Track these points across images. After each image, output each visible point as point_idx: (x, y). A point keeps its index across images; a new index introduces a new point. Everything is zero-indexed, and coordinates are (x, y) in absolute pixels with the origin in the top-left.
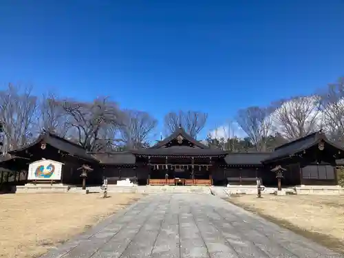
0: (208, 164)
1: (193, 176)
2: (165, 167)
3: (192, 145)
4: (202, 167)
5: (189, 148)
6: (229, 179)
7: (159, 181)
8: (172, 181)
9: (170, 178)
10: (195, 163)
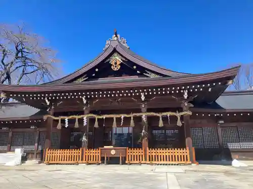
0: (181, 110)
1: (145, 142)
2: (81, 121)
3: (142, 71)
4: (165, 119)
5: (136, 78)
6: (232, 146)
7: (67, 153)
8: (95, 153)
9: (91, 146)
10: (149, 110)
